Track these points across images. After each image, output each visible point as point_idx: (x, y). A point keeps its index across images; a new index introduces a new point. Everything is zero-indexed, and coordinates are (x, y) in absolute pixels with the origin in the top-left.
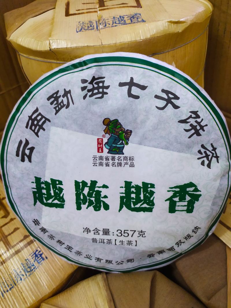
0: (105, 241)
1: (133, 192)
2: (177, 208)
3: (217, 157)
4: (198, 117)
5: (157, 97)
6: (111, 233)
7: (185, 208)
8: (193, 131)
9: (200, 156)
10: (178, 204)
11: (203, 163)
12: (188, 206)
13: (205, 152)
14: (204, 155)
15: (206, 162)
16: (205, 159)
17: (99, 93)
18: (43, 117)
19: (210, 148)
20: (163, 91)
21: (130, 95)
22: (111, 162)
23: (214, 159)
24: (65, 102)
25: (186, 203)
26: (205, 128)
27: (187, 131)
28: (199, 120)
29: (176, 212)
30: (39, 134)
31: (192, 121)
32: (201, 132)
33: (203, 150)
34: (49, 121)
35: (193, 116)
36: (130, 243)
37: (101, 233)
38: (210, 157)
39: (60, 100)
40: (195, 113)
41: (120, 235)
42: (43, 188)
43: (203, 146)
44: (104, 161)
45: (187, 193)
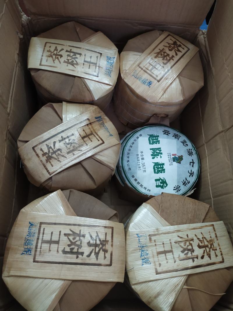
0: (138, 159)
1: (161, 166)
2: (157, 182)
3: (177, 192)
4: (188, 183)
5: (191, 170)
6: (142, 160)
7: (158, 185)
8: (184, 182)
9: (177, 186)
10: (159, 182)
11: (175, 187)
12: (159, 185)
13: (178, 188)
14: (177, 187)
15: (175, 188)
16: (176, 188)
17: (189, 154)
18: (179, 138)
19: (179, 189)
20: (193, 172)
21: (190, 163)
22: (170, 158)
23: (176, 191)
24: (184, 144)
25: (159, 184)
26: (185, 186)
27: (184, 181)
28: (187, 184)
29: (156, 182)
30: (173, 137)
31: (187, 182)
32: (184, 185)
33: (178, 187)
34: (178, 140)
35: (188, 182)
36: (140, 167)
37: (142, 157)
38: (177, 189)
39: (185, 143)
40: (189, 182)
41: (142, 163)
42: (155, 138)
43: (180, 187)
44: (170, 156)
45: (164, 184)
